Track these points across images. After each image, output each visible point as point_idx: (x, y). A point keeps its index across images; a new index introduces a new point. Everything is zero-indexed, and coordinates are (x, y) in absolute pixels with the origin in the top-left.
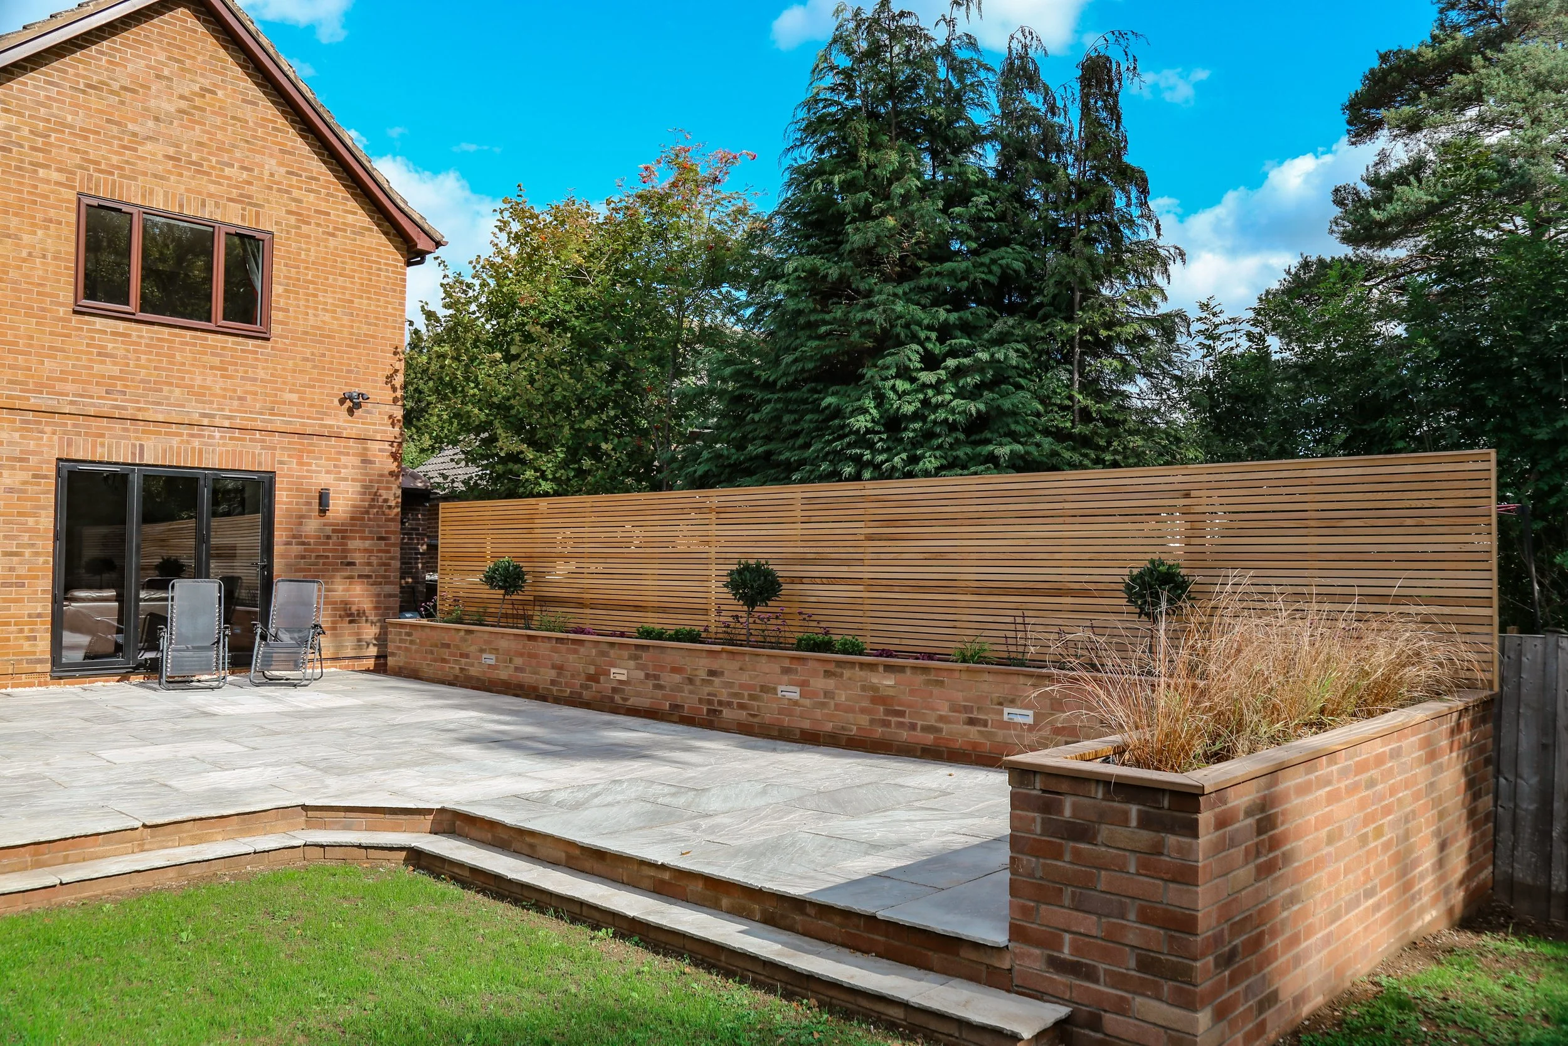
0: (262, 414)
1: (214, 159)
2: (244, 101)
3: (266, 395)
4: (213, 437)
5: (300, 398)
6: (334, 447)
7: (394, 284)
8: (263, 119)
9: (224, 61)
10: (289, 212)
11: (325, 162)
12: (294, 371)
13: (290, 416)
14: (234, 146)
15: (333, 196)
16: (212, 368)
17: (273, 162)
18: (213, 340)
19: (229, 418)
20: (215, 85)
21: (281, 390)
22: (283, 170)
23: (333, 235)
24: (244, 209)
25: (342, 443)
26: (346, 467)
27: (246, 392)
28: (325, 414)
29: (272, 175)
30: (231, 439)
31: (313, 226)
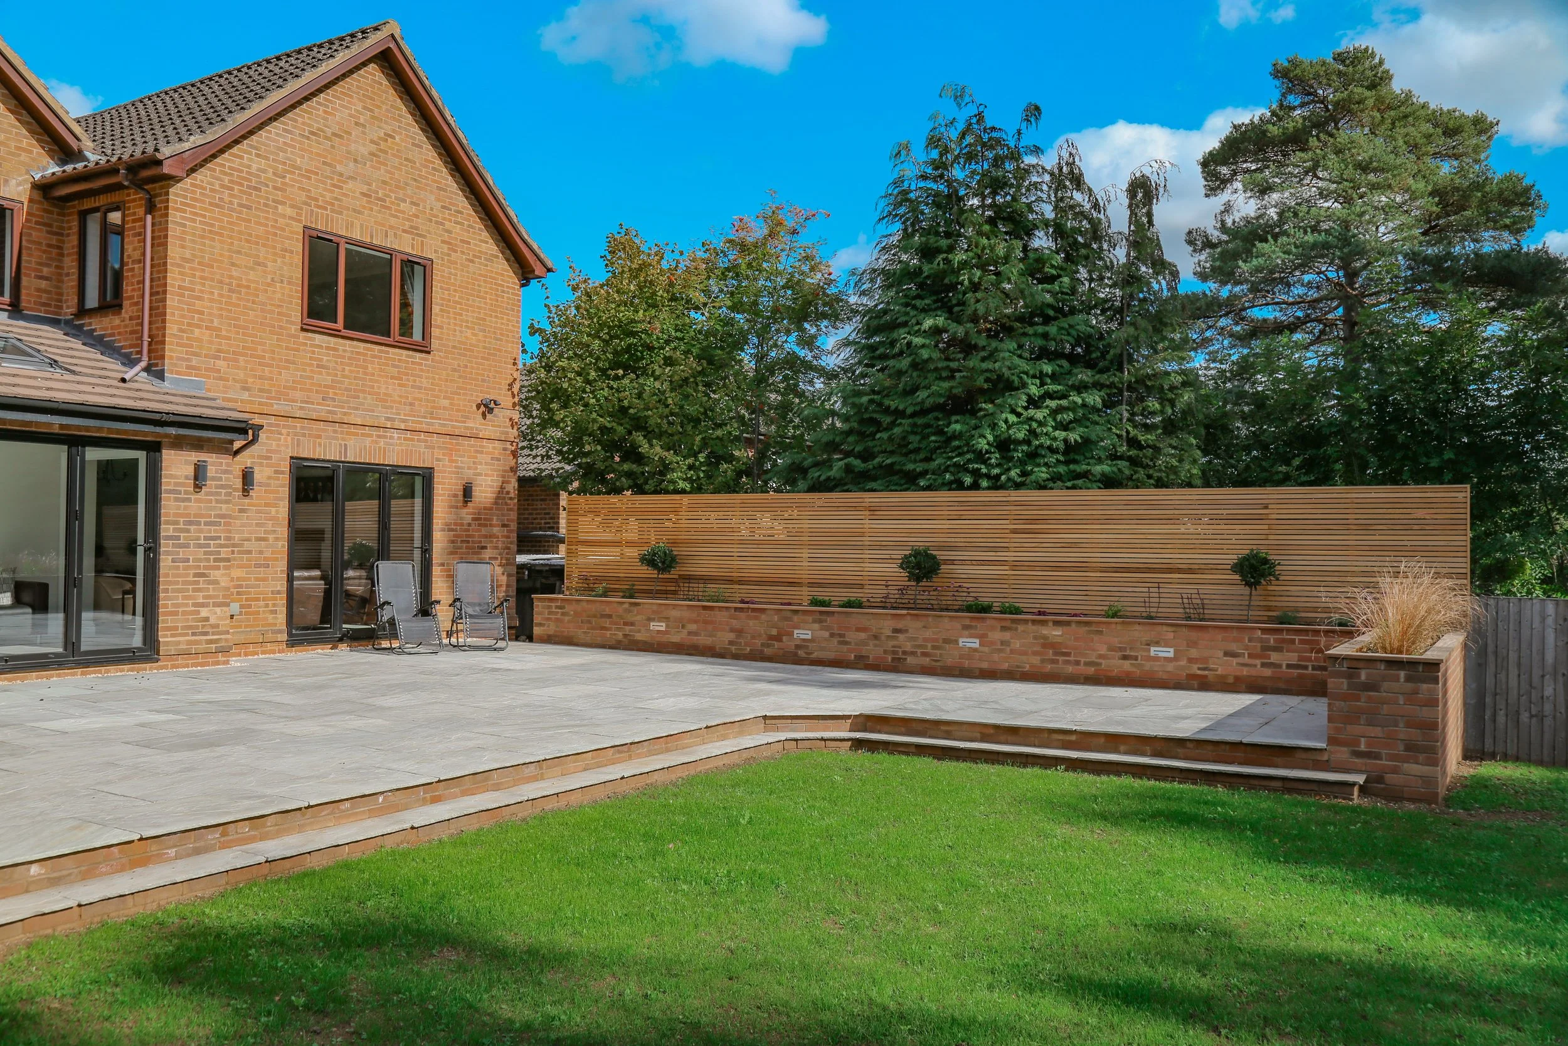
0: (425, 417)
1: (393, 195)
2: (413, 144)
3: (428, 401)
4: (392, 437)
5: (451, 404)
6: (472, 446)
7: (513, 304)
8: (426, 160)
9: (400, 109)
10: (443, 242)
11: (467, 198)
12: (447, 380)
13: (444, 420)
14: (407, 184)
15: (473, 227)
16: (392, 378)
17: (433, 198)
18: (391, 353)
19: (403, 421)
20: (394, 131)
21: (438, 397)
22: (440, 204)
23: (472, 261)
24: (413, 239)
25: (479, 443)
26: (481, 464)
27: (415, 399)
28: (467, 417)
29: (432, 209)
30: (405, 439)
31: (459, 254)
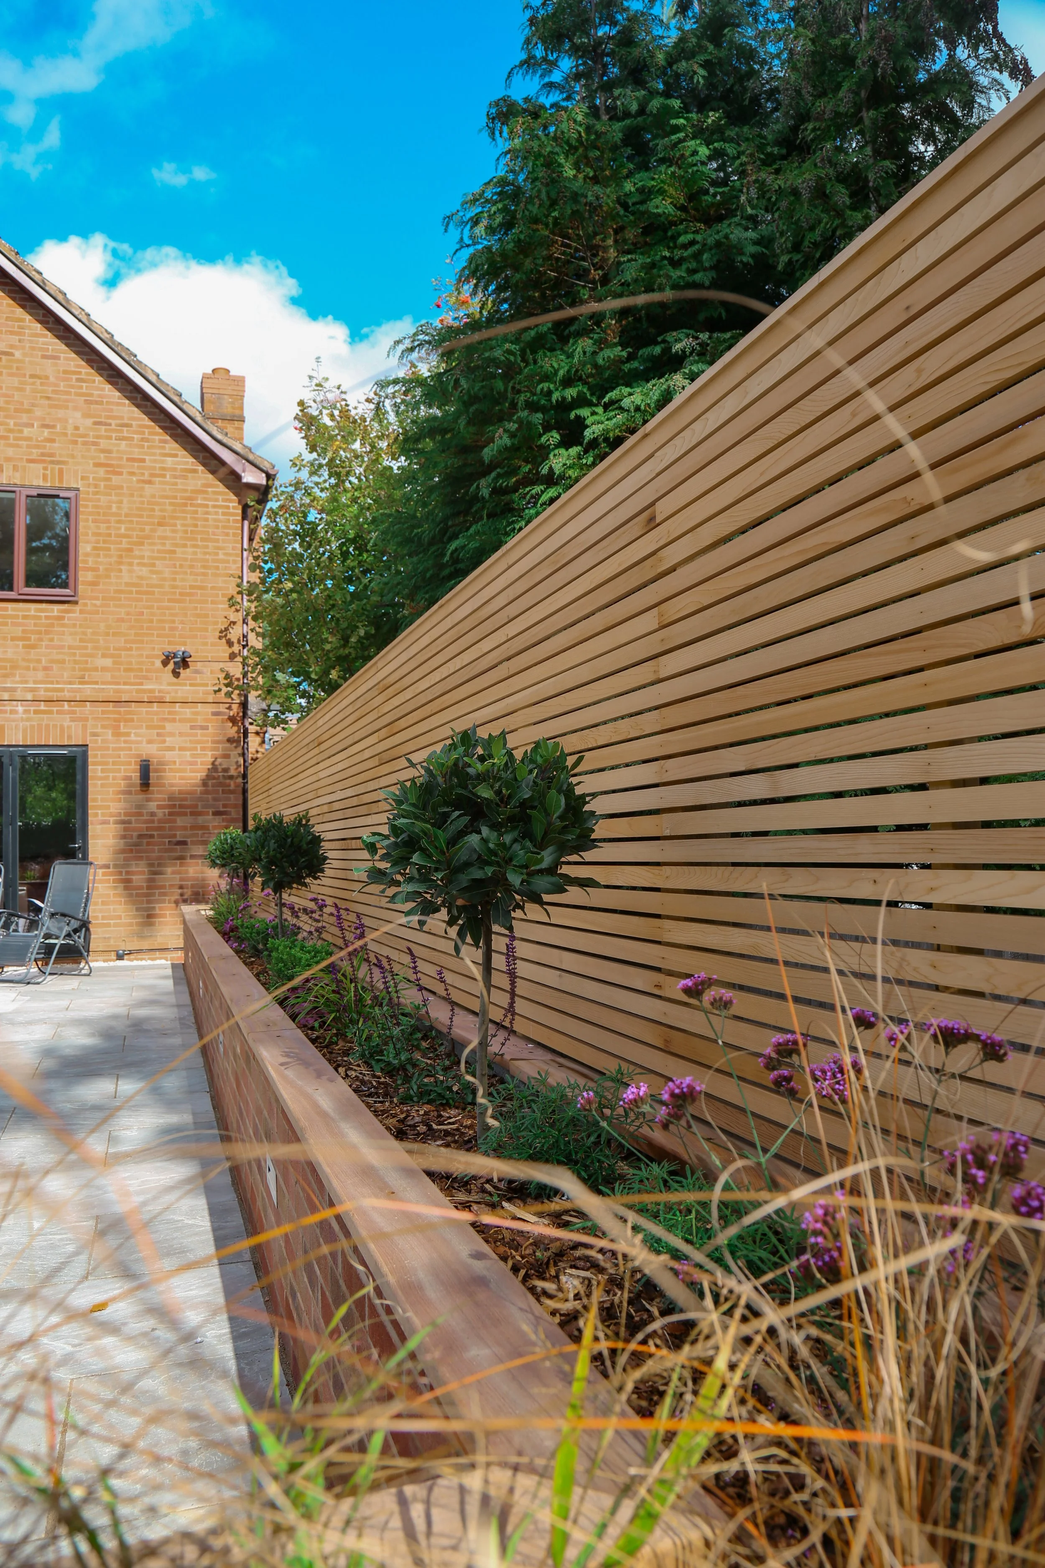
0: (70, 683)
1: (12, 422)
2: (44, 357)
3: (75, 662)
4: (16, 712)
5: (114, 663)
6: (156, 713)
7: (224, 527)
8: (65, 372)
9: (23, 320)
10: (97, 465)
11: (138, 406)
12: (108, 634)
13: (103, 683)
14: (33, 405)
15: (147, 440)
16: (13, 639)
17: (78, 415)
18: (13, 609)
19: (32, 690)
20: (12, 346)
21: (92, 656)
22: (89, 422)
23: (150, 482)
24: (45, 469)
25: (166, 709)
26: (172, 734)
27: (52, 661)
28: (146, 678)
29: (77, 428)
30: (36, 712)
31: (124, 476)
